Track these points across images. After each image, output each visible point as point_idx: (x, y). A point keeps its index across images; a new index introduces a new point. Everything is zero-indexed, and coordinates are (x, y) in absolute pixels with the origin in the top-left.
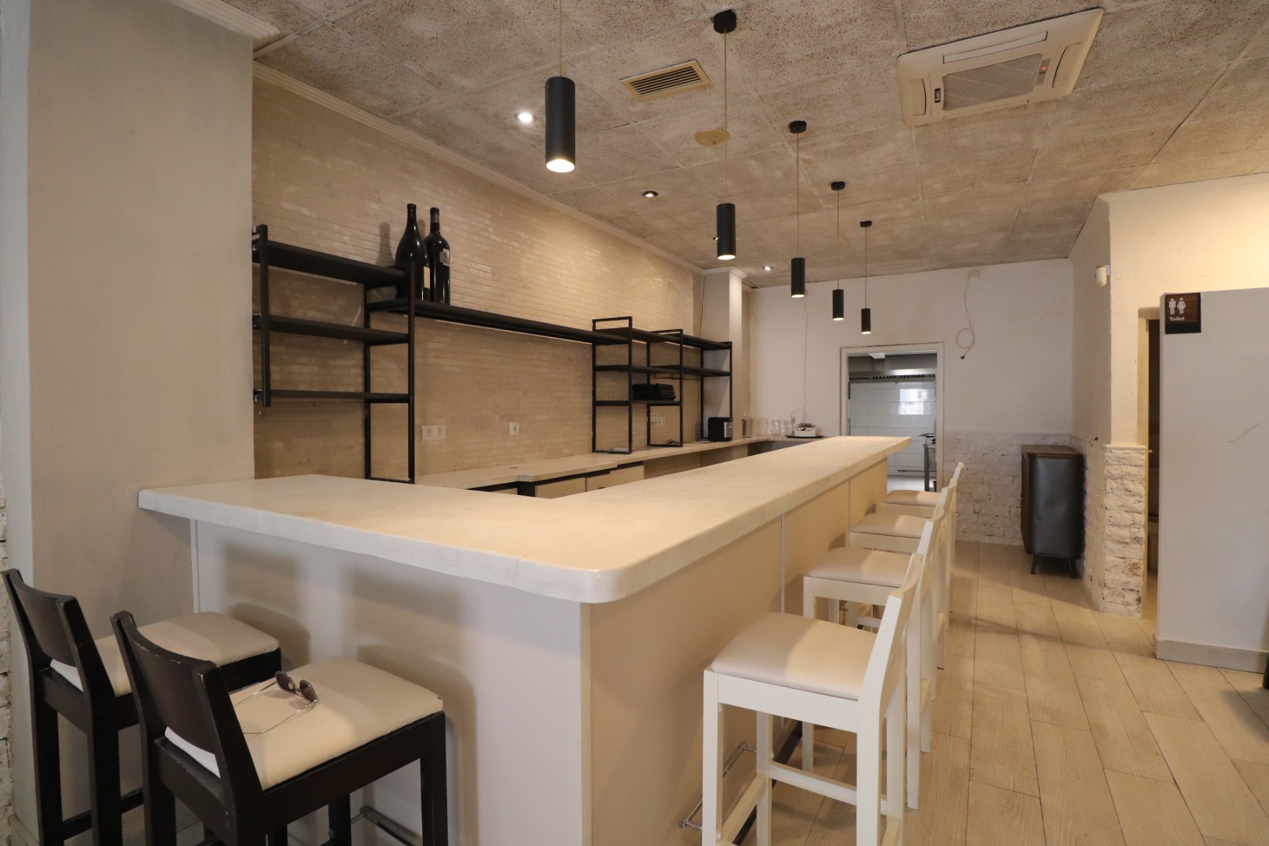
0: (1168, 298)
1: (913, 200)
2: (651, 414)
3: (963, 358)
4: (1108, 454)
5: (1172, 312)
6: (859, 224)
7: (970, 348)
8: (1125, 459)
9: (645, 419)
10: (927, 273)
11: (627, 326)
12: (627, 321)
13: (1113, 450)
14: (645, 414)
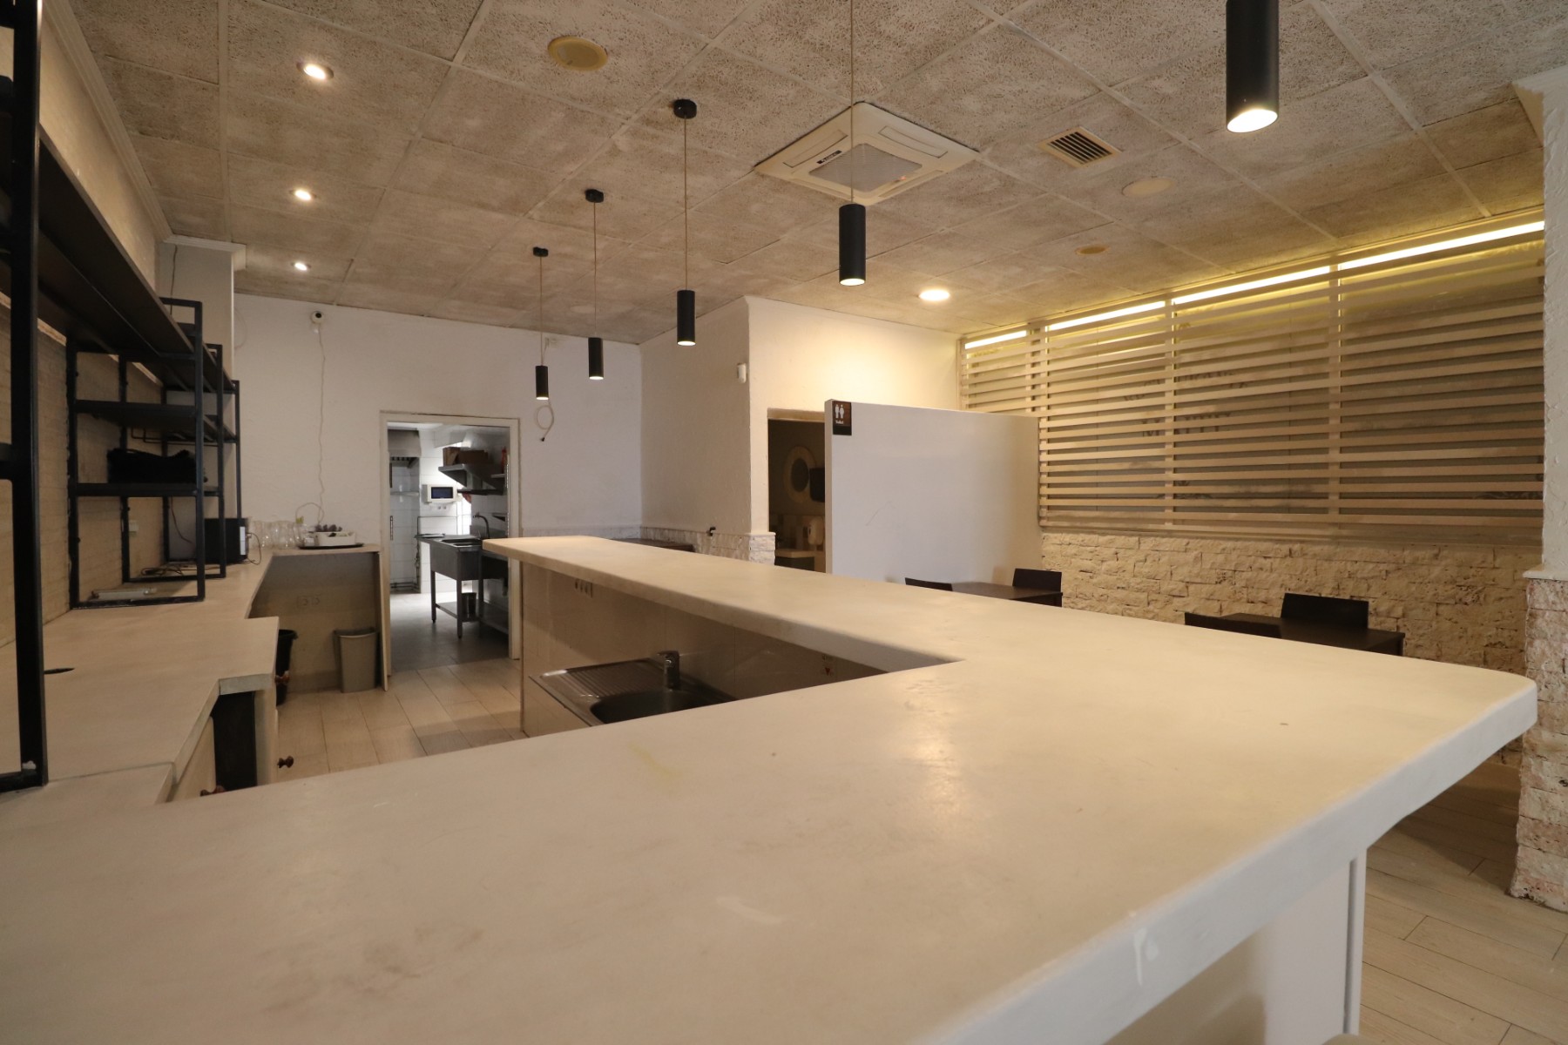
0: (835, 403)
1: (624, 243)
2: (130, 514)
3: (543, 440)
4: (751, 542)
5: (837, 417)
6: (532, 252)
7: (549, 428)
8: (763, 545)
9: (117, 524)
10: (502, 329)
11: (191, 320)
12: (192, 310)
13: (756, 539)
14: (118, 514)
